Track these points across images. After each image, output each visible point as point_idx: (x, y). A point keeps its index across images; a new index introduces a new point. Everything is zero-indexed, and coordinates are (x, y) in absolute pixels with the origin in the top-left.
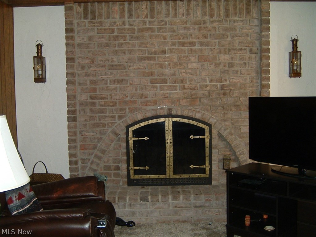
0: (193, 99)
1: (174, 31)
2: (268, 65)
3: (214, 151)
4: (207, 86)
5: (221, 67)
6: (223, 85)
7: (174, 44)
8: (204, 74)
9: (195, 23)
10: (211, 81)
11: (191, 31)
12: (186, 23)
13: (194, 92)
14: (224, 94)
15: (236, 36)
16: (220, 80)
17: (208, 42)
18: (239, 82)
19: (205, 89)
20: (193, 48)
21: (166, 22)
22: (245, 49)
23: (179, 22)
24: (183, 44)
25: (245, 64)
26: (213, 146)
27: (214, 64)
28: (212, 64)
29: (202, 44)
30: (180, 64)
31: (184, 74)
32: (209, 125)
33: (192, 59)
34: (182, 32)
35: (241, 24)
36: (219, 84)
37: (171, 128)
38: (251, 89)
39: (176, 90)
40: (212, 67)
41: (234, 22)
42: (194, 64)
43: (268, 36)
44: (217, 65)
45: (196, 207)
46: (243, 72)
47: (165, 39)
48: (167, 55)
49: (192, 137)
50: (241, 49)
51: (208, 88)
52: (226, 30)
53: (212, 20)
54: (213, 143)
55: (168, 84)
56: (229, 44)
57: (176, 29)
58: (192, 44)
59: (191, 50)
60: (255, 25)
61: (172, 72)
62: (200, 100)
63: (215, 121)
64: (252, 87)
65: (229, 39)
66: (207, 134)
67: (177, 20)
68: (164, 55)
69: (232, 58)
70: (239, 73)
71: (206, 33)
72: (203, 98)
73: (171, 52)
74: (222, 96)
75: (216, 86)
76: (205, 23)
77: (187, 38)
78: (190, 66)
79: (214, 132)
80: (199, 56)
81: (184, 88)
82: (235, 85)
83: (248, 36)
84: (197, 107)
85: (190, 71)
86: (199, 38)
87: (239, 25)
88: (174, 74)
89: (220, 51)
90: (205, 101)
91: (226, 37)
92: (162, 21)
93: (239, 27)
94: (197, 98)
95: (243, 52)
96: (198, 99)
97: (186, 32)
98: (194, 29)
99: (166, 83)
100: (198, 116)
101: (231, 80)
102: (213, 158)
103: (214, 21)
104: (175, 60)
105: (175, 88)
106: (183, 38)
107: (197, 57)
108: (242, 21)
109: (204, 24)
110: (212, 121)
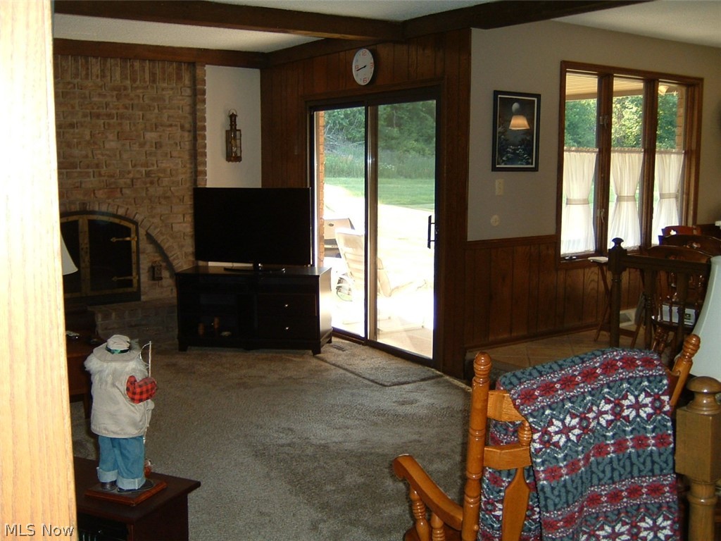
0: (113, 190)
1: (85, 98)
2: (205, 147)
3: (142, 257)
4: (129, 172)
5: (147, 148)
6: (150, 171)
7: (85, 116)
8: (125, 156)
9: (114, 89)
10: (134, 166)
11: (108, 99)
12: (101, 87)
13: (113, 180)
14: (152, 183)
15: (165, 108)
16: (146, 165)
17: (130, 115)
18: (169, 167)
19: (127, 176)
20: (112, 121)
21: (74, 85)
22: (176, 126)
23: (92, 86)
24: (98, 116)
25: (177, 144)
26: (141, 250)
27: (137, 144)
28: (135, 144)
29: (121, 117)
30: (95, 143)
31: (100, 156)
32: (136, 223)
33: (111, 137)
34: (95, 99)
35: (171, 92)
36: (143, 170)
37: (86, 229)
38: (183, 176)
39: (89, 177)
40: (136, 147)
41: (163, 90)
42: (112, 144)
43: (204, 111)
44: (142, 145)
45: (131, 326)
46: (175, 154)
47: (73, 107)
48: (77, 131)
49: (114, 240)
50: (171, 126)
51: (131, 176)
52: (153, 99)
53: (134, 85)
54: (140, 246)
55: (78, 170)
56: (157, 118)
57: (88, 95)
58: (110, 116)
59: (109, 124)
60: (187, 94)
61: (84, 152)
62: (121, 191)
63: (143, 217)
64: (185, 173)
65: (156, 111)
66: (133, 235)
67: (89, 83)
68: (72, 131)
69: (160, 136)
70: (169, 156)
71: (127, 102)
72: (125, 188)
73: (82, 126)
74: (148, 185)
75: (141, 172)
76: (125, 88)
77: (103, 109)
78: (107, 146)
79: (142, 232)
80: (118, 133)
81: (100, 175)
82: (164, 171)
83: (179, 109)
84: (118, 200)
85: (108, 152)
86: (118, 109)
87: (169, 94)
88: (87, 156)
89: (146, 127)
90: (127, 191)
91: (152, 108)
92: (69, 83)
93: (168, 96)
94: (117, 188)
95: (174, 128)
96: (119, 190)
97: (101, 99)
98: (113, 96)
99: (76, 168)
100: (121, 212)
101: (159, 165)
102: (141, 266)
103: (137, 88)
104: (88, 137)
105: (87, 174)
106: (98, 108)
107: (116, 133)
108: (172, 89)
109: (124, 90)
110: (139, 218)
